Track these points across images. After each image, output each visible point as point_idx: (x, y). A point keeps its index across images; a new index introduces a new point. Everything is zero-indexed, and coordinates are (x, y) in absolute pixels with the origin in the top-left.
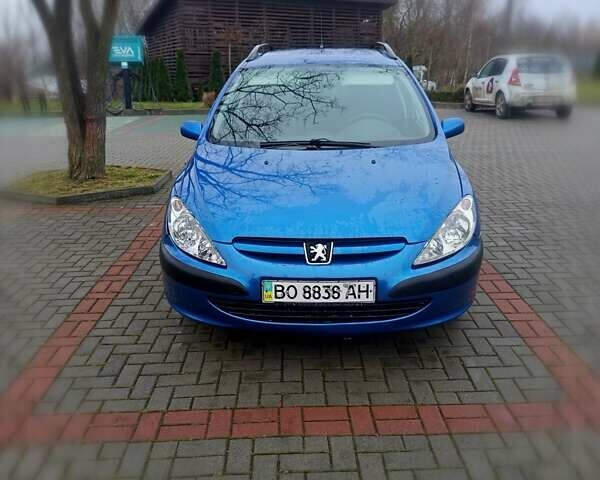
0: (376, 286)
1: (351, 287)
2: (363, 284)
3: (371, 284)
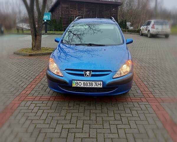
0: (103, 83)
1: (96, 83)
2: (99, 82)
3: (101, 82)
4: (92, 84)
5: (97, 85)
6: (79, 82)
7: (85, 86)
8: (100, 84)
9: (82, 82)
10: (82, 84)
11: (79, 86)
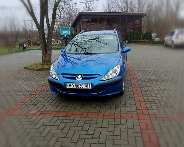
0: (92, 85)
1: (86, 85)
2: (89, 84)
3: (90, 84)
4: (82, 86)
5: (86, 87)
6: (71, 84)
7: (77, 88)
8: (89, 86)
9: (74, 84)
10: (75, 86)
11: (72, 88)
